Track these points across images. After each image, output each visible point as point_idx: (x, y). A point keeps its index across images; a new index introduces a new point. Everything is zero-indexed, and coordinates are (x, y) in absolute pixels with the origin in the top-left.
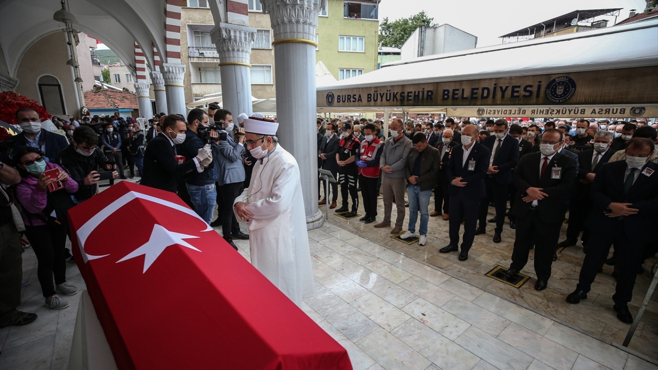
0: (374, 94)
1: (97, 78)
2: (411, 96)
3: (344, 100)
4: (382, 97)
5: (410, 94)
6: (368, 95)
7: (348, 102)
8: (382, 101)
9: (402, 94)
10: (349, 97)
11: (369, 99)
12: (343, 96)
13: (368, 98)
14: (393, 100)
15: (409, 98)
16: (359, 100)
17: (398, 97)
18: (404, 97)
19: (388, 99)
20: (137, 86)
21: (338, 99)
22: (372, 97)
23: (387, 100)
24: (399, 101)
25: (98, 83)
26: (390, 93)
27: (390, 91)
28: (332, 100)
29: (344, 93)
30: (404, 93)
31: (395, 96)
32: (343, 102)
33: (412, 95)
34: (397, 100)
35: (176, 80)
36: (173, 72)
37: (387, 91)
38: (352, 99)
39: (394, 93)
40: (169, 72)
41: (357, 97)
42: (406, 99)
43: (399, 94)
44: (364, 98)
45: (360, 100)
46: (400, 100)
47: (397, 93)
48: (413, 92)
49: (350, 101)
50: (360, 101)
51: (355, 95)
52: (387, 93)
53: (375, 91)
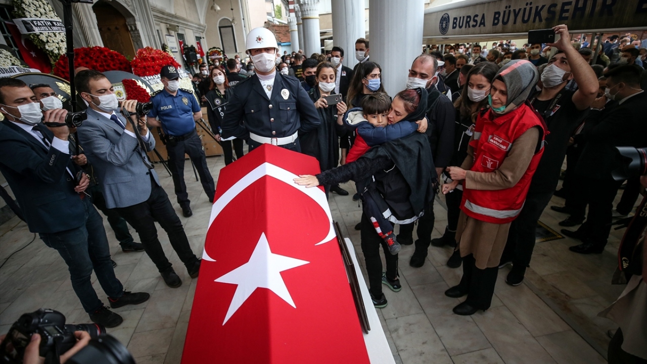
0: (505, 12)
1: (269, 14)
2: (567, 11)
3: (461, 25)
4: (516, 16)
5: (566, 8)
6: (496, 13)
7: (466, 27)
8: (515, 23)
9: (552, 9)
10: (469, 19)
11: (496, 21)
12: (460, 17)
13: (495, 18)
14: (534, 21)
15: (564, 15)
16: (481, 24)
17: (544, 14)
18: (554, 13)
19: (526, 18)
20: (289, 21)
21: (454, 23)
22: (501, 18)
23: (524, 21)
24: (544, 21)
25: (270, 18)
26: (531, 8)
27: (531, 3)
28: (446, 25)
29: (463, 13)
30: (555, 5)
31: (538, 13)
32: (460, 27)
33: (571, 8)
34: (540, 20)
35: (312, 12)
36: (308, 4)
37: (527, 4)
38: (472, 23)
39: (537, 7)
40: (305, 4)
41: (479, 19)
42: (557, 17)
43: (546, 9)
44: (489, 21)
45: (483, 23)
46: (547, 19)
47: (543, 6)
48: (574, 3)
49: (469, 27)
50: (482, 26)
51: (477, 16)
52: (525, 9)
53: (506, 7)
